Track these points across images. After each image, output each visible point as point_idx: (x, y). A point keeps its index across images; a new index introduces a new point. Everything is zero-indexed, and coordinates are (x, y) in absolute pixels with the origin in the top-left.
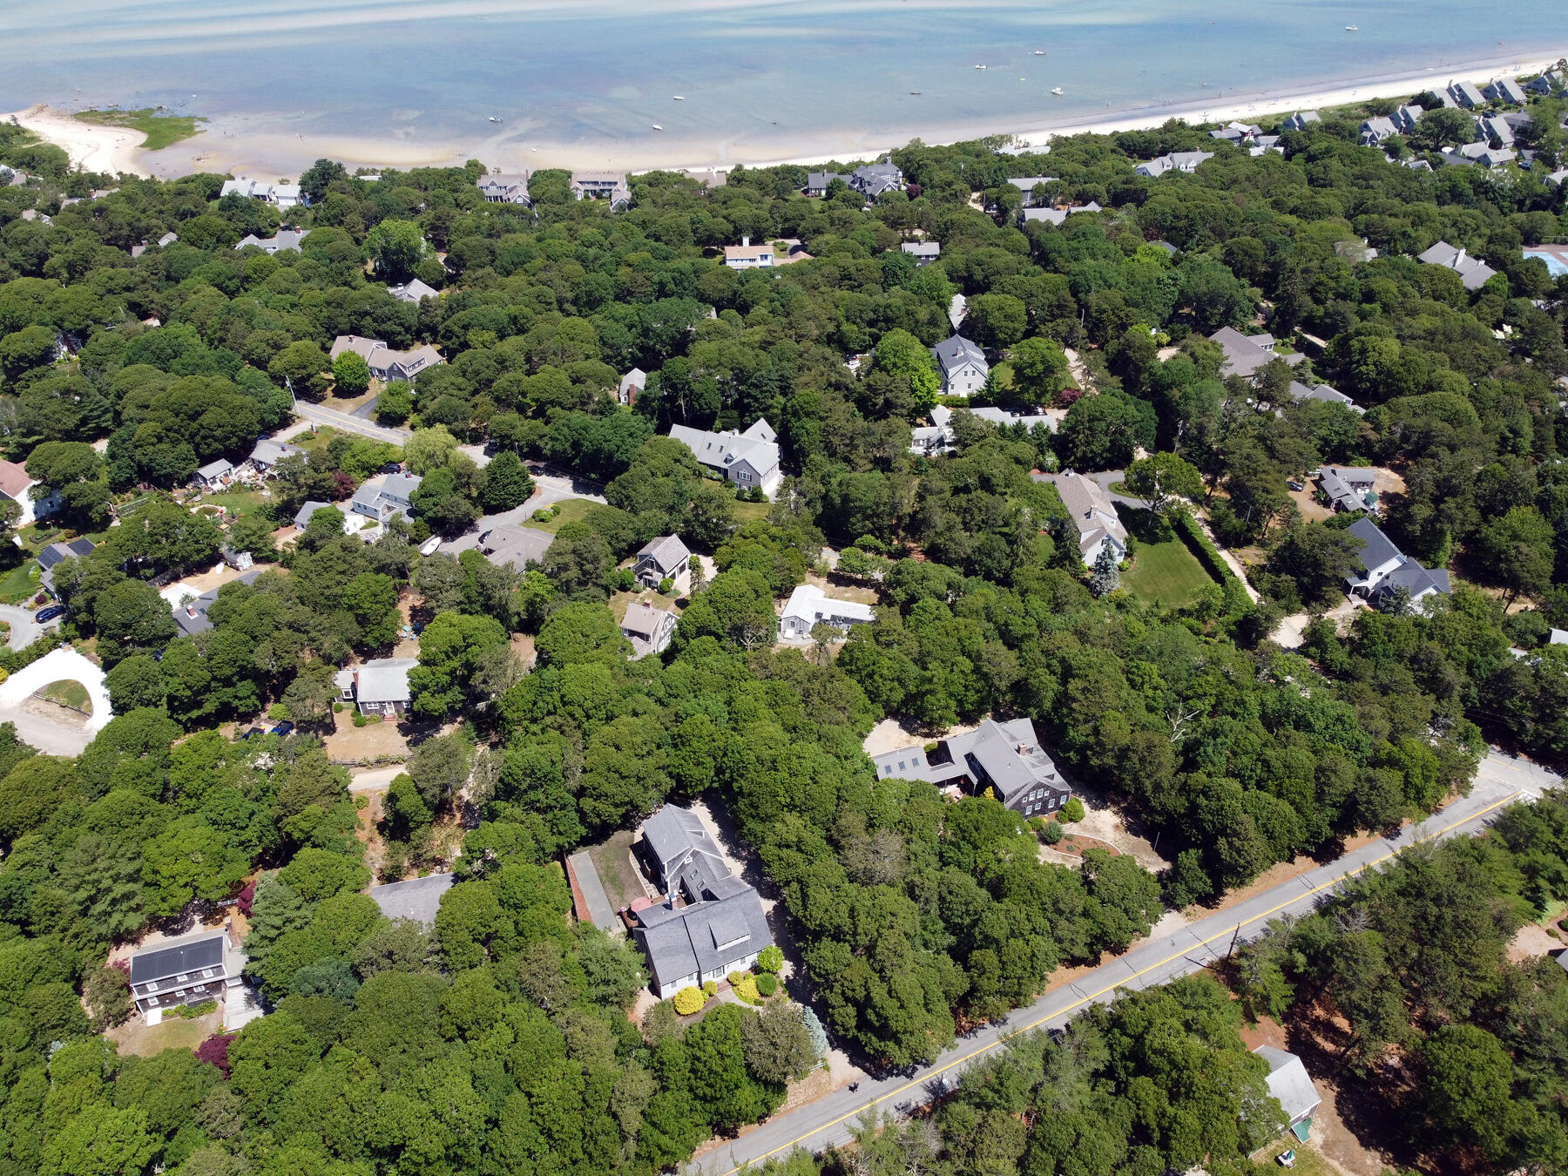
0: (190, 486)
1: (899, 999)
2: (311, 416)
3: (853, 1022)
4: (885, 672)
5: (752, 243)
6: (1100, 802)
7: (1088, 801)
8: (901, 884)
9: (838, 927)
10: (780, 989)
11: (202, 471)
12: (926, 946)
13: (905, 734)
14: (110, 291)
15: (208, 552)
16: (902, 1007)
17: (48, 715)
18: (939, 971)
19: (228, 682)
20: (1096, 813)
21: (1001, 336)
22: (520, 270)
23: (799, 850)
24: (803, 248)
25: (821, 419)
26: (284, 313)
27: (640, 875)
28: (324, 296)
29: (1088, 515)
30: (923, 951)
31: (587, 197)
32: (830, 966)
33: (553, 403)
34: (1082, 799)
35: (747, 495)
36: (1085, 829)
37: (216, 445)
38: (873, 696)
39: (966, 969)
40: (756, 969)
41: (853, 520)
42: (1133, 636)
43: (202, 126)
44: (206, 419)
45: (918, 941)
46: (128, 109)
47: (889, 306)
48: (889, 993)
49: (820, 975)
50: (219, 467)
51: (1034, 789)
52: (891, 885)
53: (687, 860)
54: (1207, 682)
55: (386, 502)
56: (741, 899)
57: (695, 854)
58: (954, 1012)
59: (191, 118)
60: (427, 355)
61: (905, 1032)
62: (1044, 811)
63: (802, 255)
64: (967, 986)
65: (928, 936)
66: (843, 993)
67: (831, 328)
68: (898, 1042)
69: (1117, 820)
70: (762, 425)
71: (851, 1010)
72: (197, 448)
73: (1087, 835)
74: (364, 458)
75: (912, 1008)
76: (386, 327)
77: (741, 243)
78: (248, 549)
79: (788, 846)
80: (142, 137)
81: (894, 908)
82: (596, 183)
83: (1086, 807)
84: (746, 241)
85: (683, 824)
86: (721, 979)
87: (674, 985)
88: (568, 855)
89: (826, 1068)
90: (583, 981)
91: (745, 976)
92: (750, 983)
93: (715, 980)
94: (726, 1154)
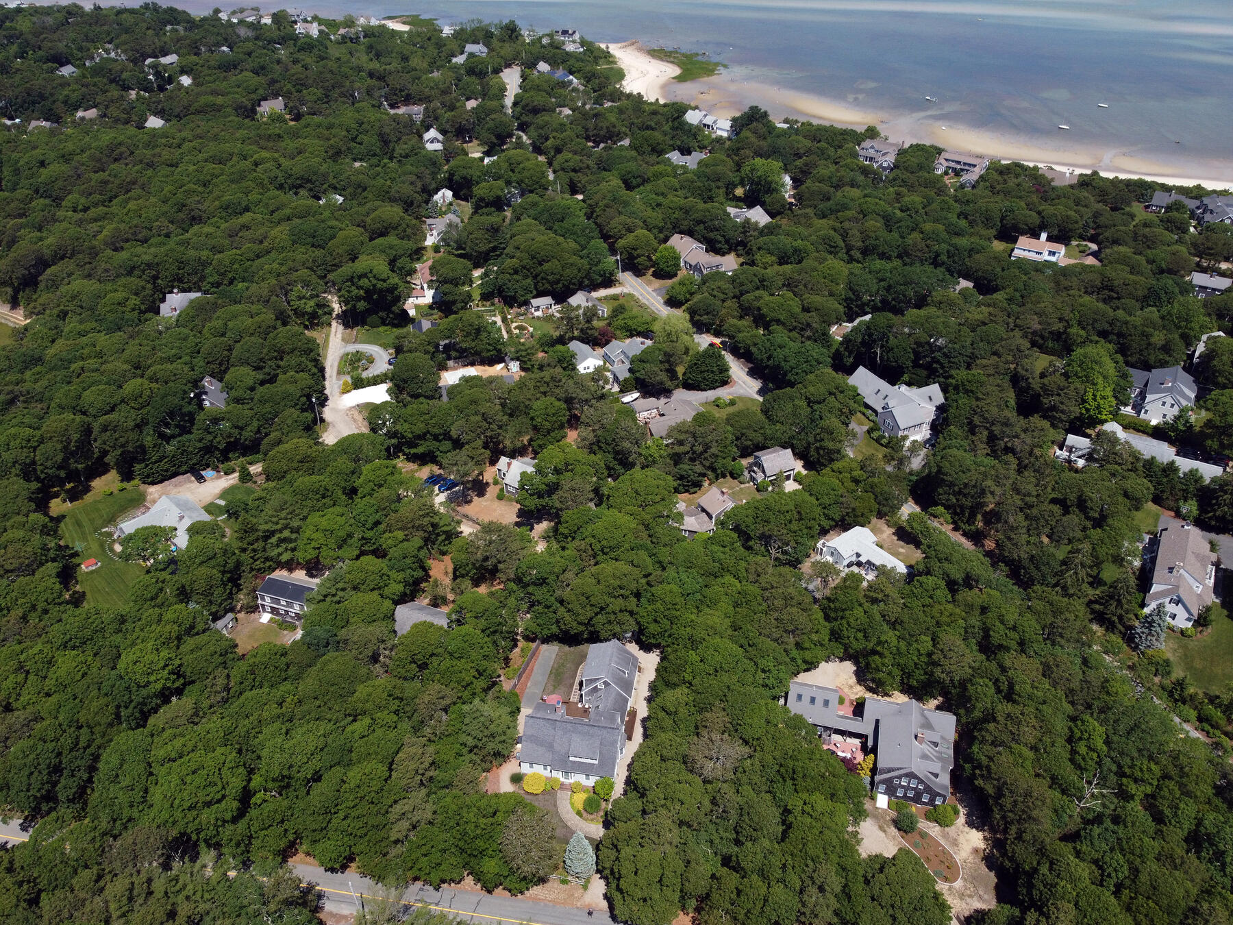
0: (523, 308)
1: (636, 866)
2: (630, 285)
4: (851, 620)
5: (1049, 239)
6: (979, 819)
7: (968, 815)
9: (644, 789)
10: (602, 813)
11: (533, 301)
13: (854, 679)
14: (563, 169)
15: (494, 352)
17: (355, 421)
19: (436, 438)
20: (967, 829)
21: (1220, 379)
22: (833, 217)
23: (674, 720)
24: (1095, 254)
25: (978, 399)
26: (649, 209)
27: (577, 681)
28: (683, 202)
29: (1171, 570)
31: (946, 173)
33: (778, 322)
34: (962, 811)
35: (884, 441)
36: (946, 836)
37: (547, 285)
38: (835, 636)
40: (593, 789)
41: (940, 490)
42: (1108, 693)
43: (721, 70)
44: (546, 266)
46: (684, 51)
47: (1126, 323)
48: (634, 856)
49: (611, 816)
50: (546, 301)
51: (907, 775)
53: (600, 685)
54: (1149, 770)
55: (622, 357)
56: (604, 732)
57: (605, 683)
59: (717, 64)
60: (729, 263)
61: (627, 893)
62: (917, 799)
63: (1090, 261)
64: (704, 891)
65: (716, 837)
66: (612, 838)
67: (1058, 327)
68: (624, 898)
69: (981, 845)
70: (935, 390)
71: (613, 854)
72: (536, 285)
73: (942, 842)
74: (630, 323)
76: (711, 235)
77: (1037, 237)
78: (517, 359)
80: (677, 71)
81: (685, 798)
82: (959, 163)
83: (962, 819)
84: (1044, 236)
85: (615, 659)
86: (566, 781)
87: (531, 767)
88: (543, 642)
89: (585, 887)
90: (458, 726)
91: (584, 789)
92: (583, 796)
93: (562, 779)
94: (475, 899)
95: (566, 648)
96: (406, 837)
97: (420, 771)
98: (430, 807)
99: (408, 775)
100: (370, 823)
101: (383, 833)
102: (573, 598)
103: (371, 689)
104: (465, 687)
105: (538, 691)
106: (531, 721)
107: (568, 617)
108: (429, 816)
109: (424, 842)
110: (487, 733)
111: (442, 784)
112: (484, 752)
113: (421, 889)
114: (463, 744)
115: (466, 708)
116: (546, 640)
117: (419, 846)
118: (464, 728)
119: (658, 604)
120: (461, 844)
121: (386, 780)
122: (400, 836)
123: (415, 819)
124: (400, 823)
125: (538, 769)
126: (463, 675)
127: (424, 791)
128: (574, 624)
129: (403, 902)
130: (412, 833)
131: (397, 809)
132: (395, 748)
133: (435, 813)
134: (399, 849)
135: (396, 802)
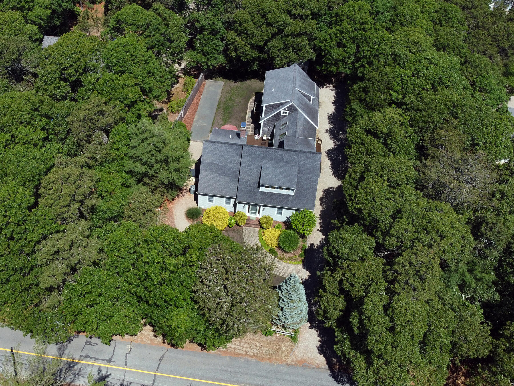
1: (392, 320)
3: (335, 315)
8: (469, 215)
9: (376, 221)
10: (300, 252)
12: (462, 287)
16: (392, 330)
18: (461, 318)
23: (385, 144)
27: (249, 114)
30: (456, 290)
32: (344, 251)
39: (495, 334)
40: (288, 224)
45: (455, 279)
48: (386, 308)
49: (330, 254)
52: (458, 209)
53: (283, 111)
56: (303, 157)
57: (292, 109)
58: (454, 369)
61: (380, 357)
64: (484, 352)
65: (470, 278)
66: (341, 282)
68: (369, 362)
71: (341, 302)
75: (402, 339)
79: (376, 136)
81: (444, 229)
85: (298, 83)
86: (253, 217)
87: (211, 200)
88: (206, 78)
89: (294, 340)
90: (123, 150)
91: (276, 225)
92: (276, 233)
93: (248, 214)
94: (157, 355)
95: (232, 84)
96: (64, 282)
97: (78, 198)
98: (94, 244)
99: (61, 202)
100: (10, 266)
101: (30, 279)
102: (248, 17)
103: (9, 101)
104: (129, 106)
105: (207, 124)
106: (211, 146)
107: (239, 41)
108: (94, 255)
109: (87, 289)
110: (159, 156)
111: (109, 214)
112: (156, 182)
113: (87, 343)
114: (131, 172)
115: (132, 129)
116: (210, 75)
117: (82, 295)
118: (131, 153)
119: (345, 24)
120: (141, 291)
121: (30, 208)
122: (53, 282)
123: (74, 260)
124: (53, 265)
125: (220, 202)
126: (126, 91)
127: (83, 224)
128: (248, 48)
129: (65, 359)
130: (70, 278)
131: (48, 246)
132: (43, 168)
133: (101, 251)
134: (54, 297)
135: (45, 237)
